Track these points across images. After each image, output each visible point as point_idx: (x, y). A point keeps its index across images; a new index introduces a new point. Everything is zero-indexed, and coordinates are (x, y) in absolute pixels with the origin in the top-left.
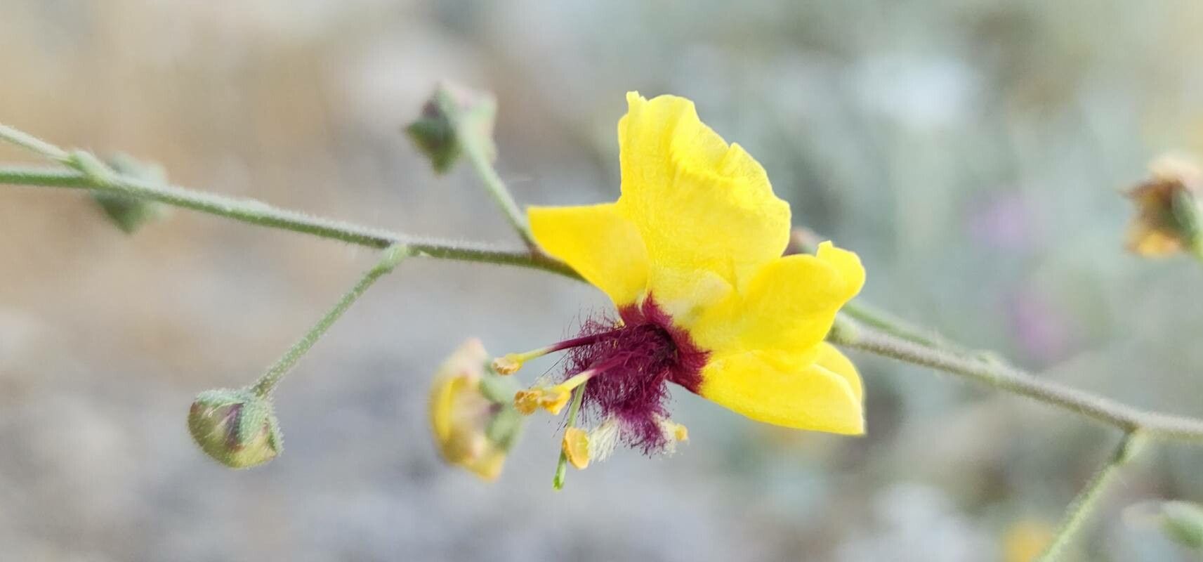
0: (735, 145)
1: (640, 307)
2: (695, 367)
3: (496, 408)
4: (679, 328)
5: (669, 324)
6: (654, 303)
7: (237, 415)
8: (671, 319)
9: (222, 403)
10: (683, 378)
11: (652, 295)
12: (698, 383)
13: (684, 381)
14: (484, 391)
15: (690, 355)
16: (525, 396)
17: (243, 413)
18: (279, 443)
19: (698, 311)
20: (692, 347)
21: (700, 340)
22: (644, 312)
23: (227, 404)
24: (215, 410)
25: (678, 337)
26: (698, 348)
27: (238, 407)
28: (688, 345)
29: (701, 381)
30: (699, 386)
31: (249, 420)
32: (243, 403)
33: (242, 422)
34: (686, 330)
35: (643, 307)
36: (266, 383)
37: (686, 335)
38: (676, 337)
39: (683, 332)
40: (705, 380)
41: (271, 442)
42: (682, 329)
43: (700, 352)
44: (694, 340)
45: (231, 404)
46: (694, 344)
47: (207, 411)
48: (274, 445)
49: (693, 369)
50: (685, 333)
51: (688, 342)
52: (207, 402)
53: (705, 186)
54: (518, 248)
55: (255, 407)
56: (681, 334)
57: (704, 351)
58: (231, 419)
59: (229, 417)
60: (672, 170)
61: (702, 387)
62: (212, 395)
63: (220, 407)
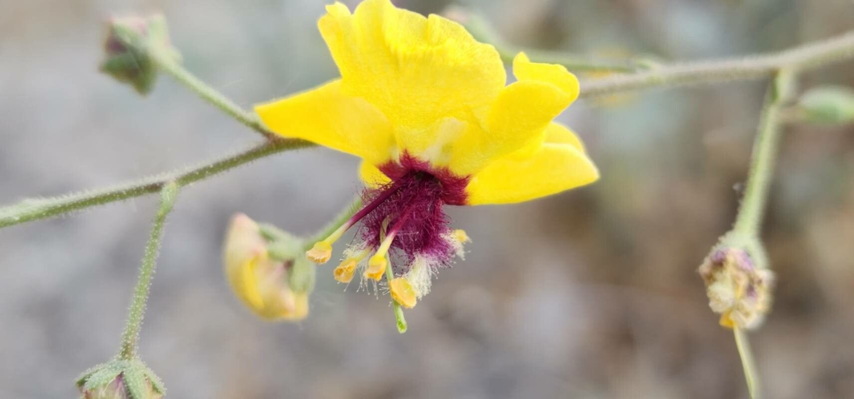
0: (432, 16)
1: (398, 162)
2: (460, 190)
3: (289, 265)
4: (438, 168)
5: (429, 167)
6: (411, 157)
7: (124, 384)
8: (429, 164)
9: (108, 381)
10: (452, 200)
11: (408, 152)
12: (465, 198)
13: (453, 201)
14: (272, 256)
15: (454, 184)
16: (345, 271)
17: (128, 380)
18: (160, 385)
19: (447, 149)
20: (454, 178)
21: (458, 171)
22: (403, 165)
23: (112, 381)
24: (105, 390)
25: (441, 175)
26: (459, 178)
27: (121, 376)
28: (450, 177)
29: (467, 196)
30: (466, 200)
31: (136, 384)
32: (122, 372)
33: (131, 388)
34: (444, 168)
35: (401, 161)
36: (129, 347)
37: (446, 172)
38: (439, 175)
39: (443, 170)
40: (469, 194)
41: (155, 389)
42: (441, 168)
43: (462, 178)
44: (454, 172)
45: (114, 378)
46: (455, 175)
47: (100, 393)
48: (159, 390)
49: (459, 191)
50: (445, 170)
51: (450, 176)
52: (97, 386)
53: (425, 61)
54: (257, 140)
55: (132, 370)
56: (441, 172)
57: (465, 177)
58: (120, 390)
59: (118, 389)
60: (394, 60)
61: (468, 200)
62: (97, 378)
63: (107, 385)
